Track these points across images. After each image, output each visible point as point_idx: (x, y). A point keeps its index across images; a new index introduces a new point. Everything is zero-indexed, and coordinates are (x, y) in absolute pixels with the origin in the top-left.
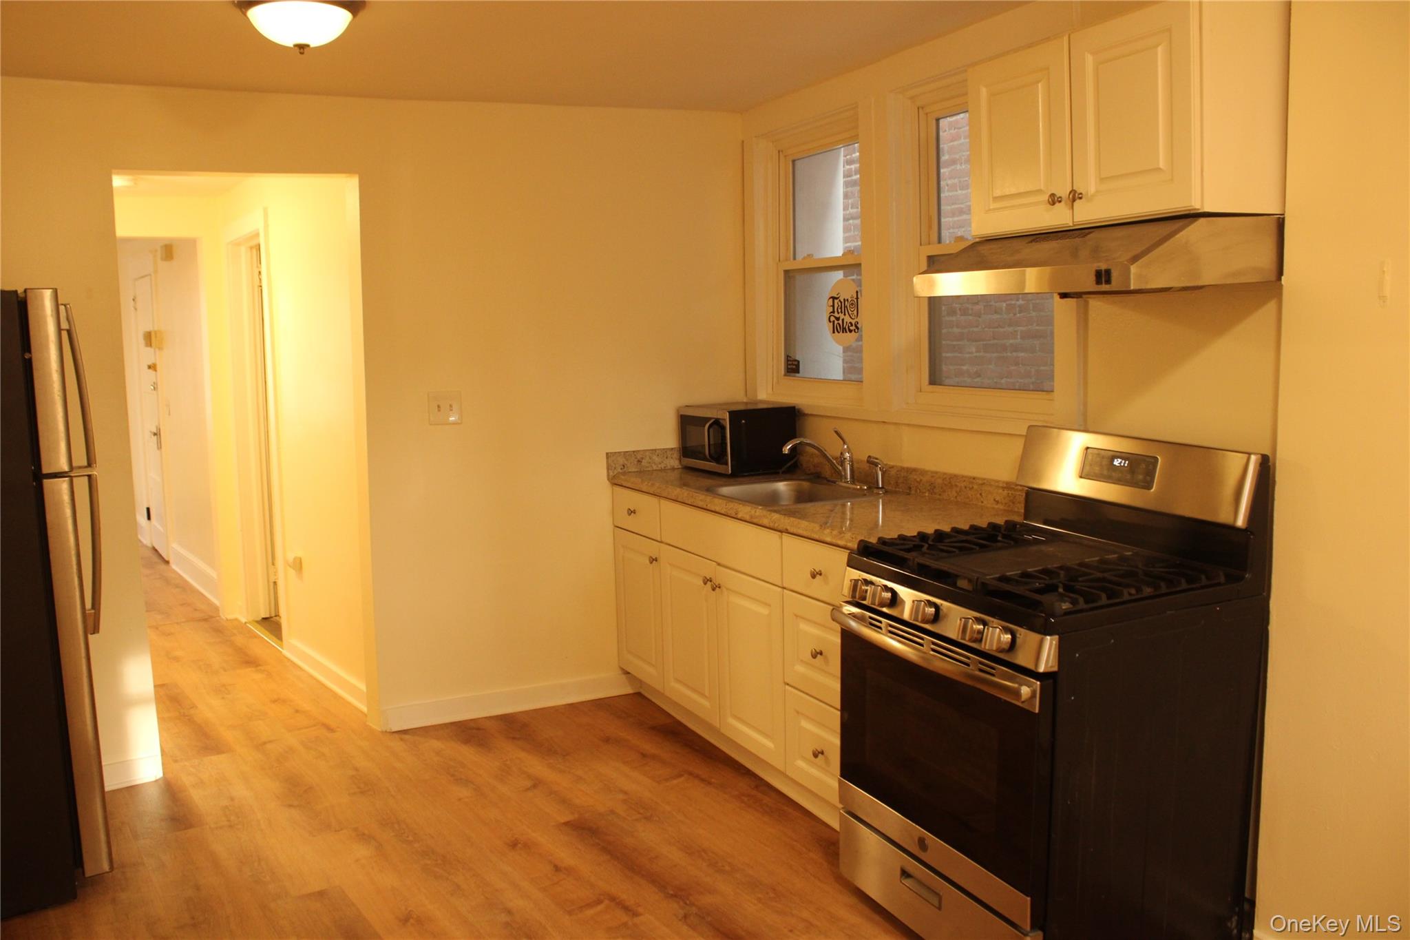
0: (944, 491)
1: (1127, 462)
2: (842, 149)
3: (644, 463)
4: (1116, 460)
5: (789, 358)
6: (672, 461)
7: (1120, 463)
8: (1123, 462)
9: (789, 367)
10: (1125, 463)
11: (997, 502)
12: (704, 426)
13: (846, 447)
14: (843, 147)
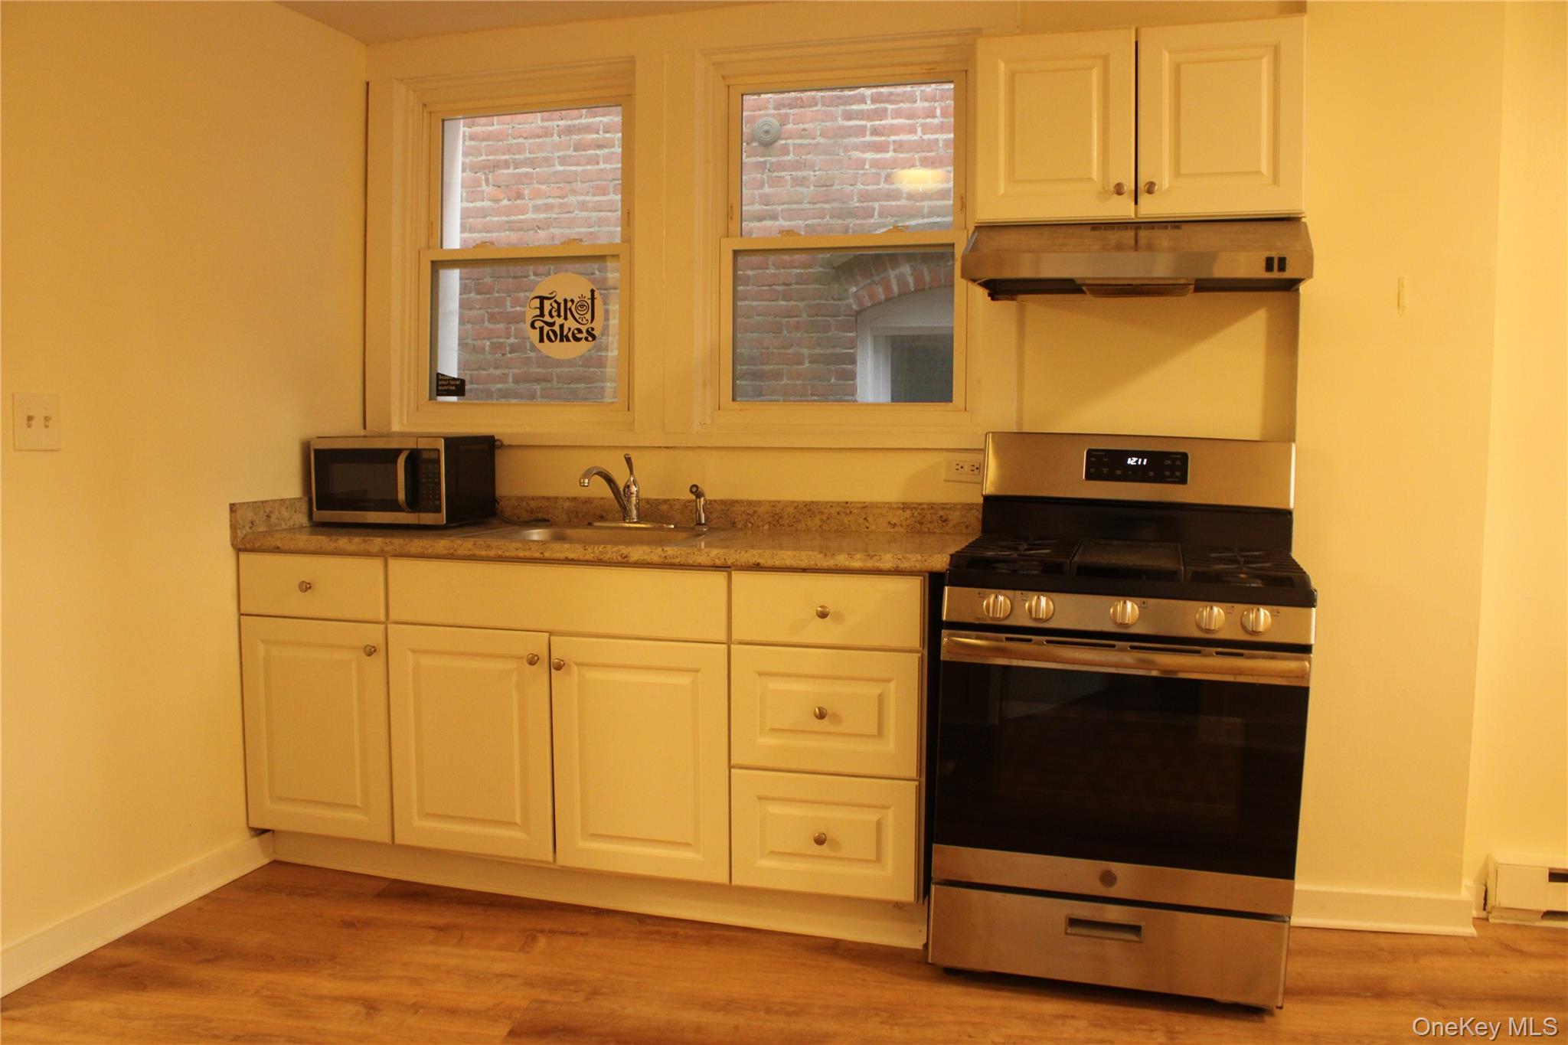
0: (799, 521)
1: (1145, 460)
2: (462, 121)
3: (273, 519)
4: (1129, 459)
5: (440, 377)
6: (300, 515)
7: (1137, 461)
8: (1140, 460)
9: (440, 388)
10: (1142, 461)
11: (895, 525)
12: (395, 462)
13: (632, 478)
14: (463, 118)
